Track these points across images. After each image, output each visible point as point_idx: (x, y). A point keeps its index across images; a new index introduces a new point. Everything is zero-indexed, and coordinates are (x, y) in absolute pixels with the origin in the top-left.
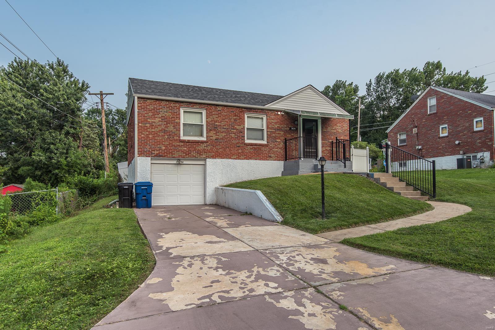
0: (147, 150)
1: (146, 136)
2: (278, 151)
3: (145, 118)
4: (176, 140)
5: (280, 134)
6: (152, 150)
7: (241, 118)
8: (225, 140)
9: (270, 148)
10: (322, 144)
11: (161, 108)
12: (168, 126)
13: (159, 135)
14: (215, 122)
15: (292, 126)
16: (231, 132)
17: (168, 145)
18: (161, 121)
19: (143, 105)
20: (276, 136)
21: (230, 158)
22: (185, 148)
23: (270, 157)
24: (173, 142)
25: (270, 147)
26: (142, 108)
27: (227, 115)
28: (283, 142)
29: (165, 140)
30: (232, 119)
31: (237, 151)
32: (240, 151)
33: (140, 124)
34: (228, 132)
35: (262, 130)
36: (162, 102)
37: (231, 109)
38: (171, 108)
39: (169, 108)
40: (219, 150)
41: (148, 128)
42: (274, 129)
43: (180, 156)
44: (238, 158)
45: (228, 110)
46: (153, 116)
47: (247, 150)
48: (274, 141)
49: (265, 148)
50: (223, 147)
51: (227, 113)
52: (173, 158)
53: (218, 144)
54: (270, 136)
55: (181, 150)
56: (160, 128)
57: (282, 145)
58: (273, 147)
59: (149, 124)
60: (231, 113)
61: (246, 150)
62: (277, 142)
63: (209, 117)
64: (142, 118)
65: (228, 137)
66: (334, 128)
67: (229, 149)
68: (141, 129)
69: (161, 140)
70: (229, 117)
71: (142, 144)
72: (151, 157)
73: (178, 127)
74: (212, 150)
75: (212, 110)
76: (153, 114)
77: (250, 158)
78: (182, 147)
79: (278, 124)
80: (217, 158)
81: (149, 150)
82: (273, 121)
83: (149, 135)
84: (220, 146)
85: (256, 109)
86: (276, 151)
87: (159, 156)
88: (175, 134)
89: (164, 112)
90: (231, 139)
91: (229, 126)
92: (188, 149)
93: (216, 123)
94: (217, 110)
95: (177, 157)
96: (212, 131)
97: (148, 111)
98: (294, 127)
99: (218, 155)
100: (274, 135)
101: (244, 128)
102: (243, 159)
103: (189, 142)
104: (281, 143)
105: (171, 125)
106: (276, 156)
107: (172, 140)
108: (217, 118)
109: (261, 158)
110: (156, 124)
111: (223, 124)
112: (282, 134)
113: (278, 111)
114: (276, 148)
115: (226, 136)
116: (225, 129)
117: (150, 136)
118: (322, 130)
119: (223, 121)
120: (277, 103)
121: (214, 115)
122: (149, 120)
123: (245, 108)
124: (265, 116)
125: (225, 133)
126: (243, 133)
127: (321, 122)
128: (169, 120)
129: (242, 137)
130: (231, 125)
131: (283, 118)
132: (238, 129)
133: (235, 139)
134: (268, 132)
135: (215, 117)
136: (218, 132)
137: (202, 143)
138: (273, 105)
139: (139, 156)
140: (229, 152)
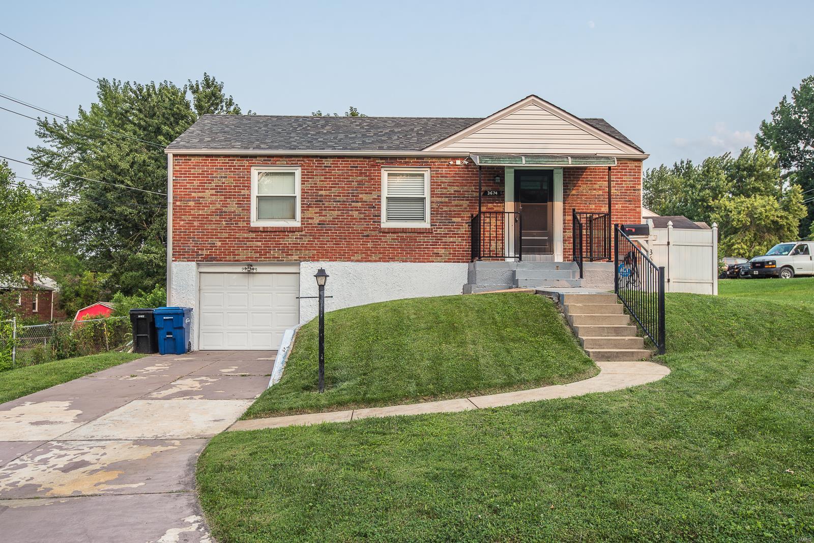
0: (189, 249)
1: (188, 223)
2: (455, 242)
3: (186, 192)
4: (242, 229)
5: (460, 206)
6: (199, 249)
7: (372, 179)
8: (337, 224)
9: (436, 237)
10: (564, 223)
11: (216, 172)
12: (228, 204)
13: (212, 221)
14: (317, 190)
15: (490, 188)
16: (351, 207)
17: (227, 238)
18: (216, 195)
19: (184, 168)
20: (450, 211)
21: (349, 260)
22: (259, 244)
23: (437, 255)
24: (236, 232)
25: (437, 234)
26: (182, 174)
27: (342, 175)
28: (467, 223)
29: (222, 229)
30: (353, 182)
31: (364, 245)
32: (370, 245)
33: (178, 203)
34: (345, 207)
35: (423, 200)
36: (217, 160)
37: (352, 161)
38: (234, 169)
39: (229, 169)
40: (324, 244)
41: (191, 209)
42: (446, 197)
43: (249, 257)
44: (366, 258)
45: (346, 164)
46: (200, 186)
47: (386, 242)
48: (445, 222)
49: (425, 237)
50: (333, 239)
51: (342, 170)
52: (236, 262)
53: (324, 233)
54: (437, 211)
56: (212, 208)
57: (465, 228)
58: (444, 234)
59: (194, 201)
60: (351, 170)
61: (382, 242)
62: (455, 223)
63: (307, 181)
64: (181, 192)
65: (345, 219)
66: (597, 186)
67: (347, 242)
68: (180, 212)
69: (215, 230)
70: (347, 178)
71: (181, 238)
72: (197, 261)
73: (246, 204)
74: (311, 244)
75: (312, 166)
76: (201, 183)
77: (391, 258)
78: (253, 241)
79: (457, 186)
80: (320, 259)
81: (193, 250)
82: (444, 180)
83: (193, 221)
84: (328, 236)
85: (406, 158)
86: (451, 242)
87: (209, 259)
88: (240, 218)
89: (221, 177)
90: (351, 222)
91: (348, 196)
92: (264, 244)
93: (321, 193)
94: (322, 167)
95: (244, 260)
96: (311, 207)
97: (193, 177)
98: (493, 190)
99: (324, 255)
100: (445, 209)
101: (378, 199)
102: (375, 261)
103: (267, 232)
104: (462, 226)
105: (233, 201)
106: (450, 254)
107: (236, 229)
108: (322, 181)
109: (417, 259)
110: (207, 201)
111: (334, 193)
112: (465, 206)
113: (455, 158)
114: (451, 237)
115: (341, 216)
116: (339, 201)
117: (196, 224)
118: (566, 192)
119: (334, 187)
120: (454, 141)
121: (316, 175)
122: (193, 194)
123: (382, 158)
124: (429, 169)
125: (338, 210)
126: (378, 208)
127: (564, 175)
128: (230, 192)
129: (376, 216)
130: (352, 193)
131: (469, 171)
132: (367, 202)
133: (360, 222)
134: (433, 202)
135: (317, 179)
136: (325, 210)
137: (290, 232)
138: (445, 146)
139: (175, 261)
140: (346, 247)
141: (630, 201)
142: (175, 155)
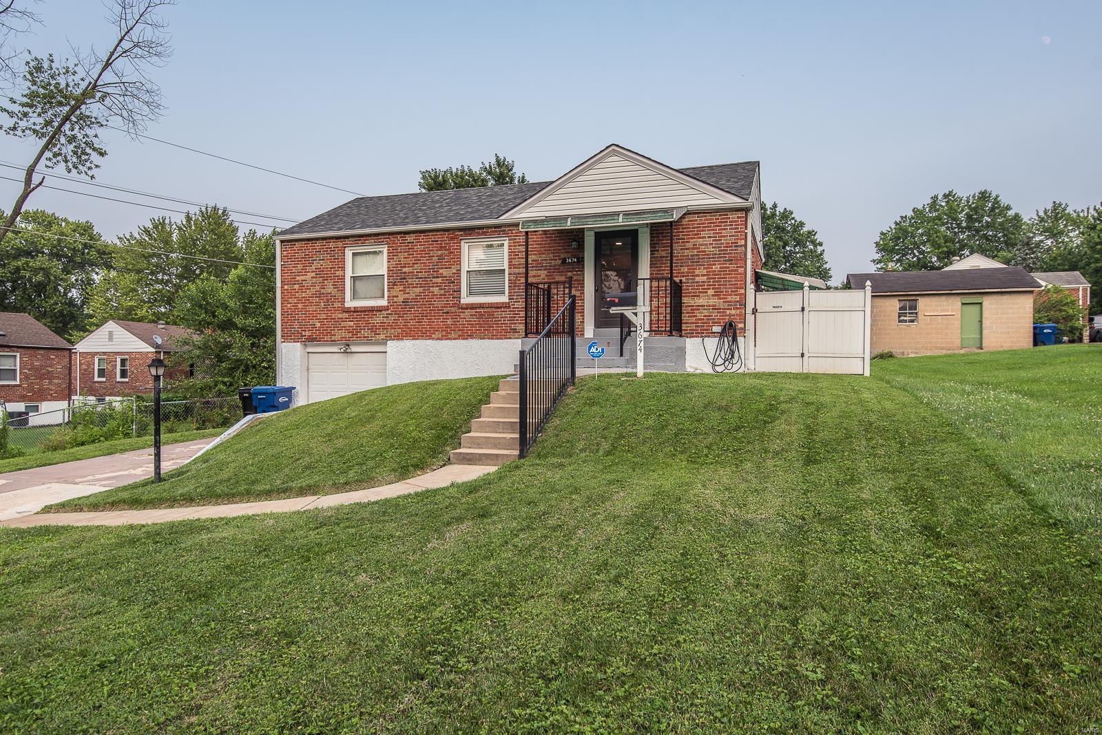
0: (295, 331)
1: (293, 306)
3: (291, 276)
4: (338, 310)
5: (538, 276)
6: (303, 331)
7: (452, 253)
8: (420, 302)
9: (513, 311)
11: (315, 254)
12: (325, 285)
13: (313, 303)
14: (402, 267)
15: (569, 255)
16: (432, 284)
17: (325, 319)
18: (316, 278)
19: (290, 253)
21: (431, 338)
22: (352, 324)
23: (515, 330)
24: (332, 313)
25: (515, 308)
26: (288, 259)
27: (424, 251)
29: (321, 311)
30: (434, 256)
31: (445, 322)
32: (449, 322)
33: (286, 287)
34: (426, 285)
35: (502, 272)
36: (316, 243)
37: (433, 235)
38: (330, 251)
39: (326, 251)
40: (408, 322)
41: (296, 292)
42: (524, 268)
43: (343, 338)
44: (446, 336)
45: (427, 238)
46: (303, 269)
47: (464, 318)
48: (523, 295)
49: (503, 311)
50: (415, 316)
51: (424, 245)
52: (333, 342)
53: (407, 311)
54: (515, 283)
55: (344, 327)
56: (313, 290)
58: (522, 308)
59: (298, 284)
60: (432, 244)
61: (461, 318)
63: (392, 259)
64: (288, 276)
65: (426, 296)
67: (428, 319)
68: (286, 295)
69: (315, 311)
70: (428, 254)
71: (288, 320)
72: (302, 342)
73: (340, 285)
74: (396, 323)
75: (397, 243)
76: (304, 266)
77: (469, 336)
78: (346, 321)
79: (534, 254)
80: (405, 338)
81: (298, 331)
83: (298, 303)
84: (411, 314)
85: (483, 228)
87: (311, 340)
88: (336, 299)
89: (320, 260)
90: (432, 298)
91: (429, 272)
92: (356, 324)
93: (404, 270)
94: (405, 243)
95: (340, 341)
96: (397, 285)
97: (297, 261)
98: (572, 257)
99: (407, 334)
101: (458, 273)
102: (455, 339)
103: (358, 311)
105: (330, 282)
107: (332, 310)
108: (406, 258)
109: (495, 335)
110: (308, 283)
111: (417, 269)
112: (543, 276)
115: (423, 293)
116: (421, 278)
117: (300, 306)
118: (654, 254)
119: (416, 263)
120: (530, 206)
121: (400, 252)
122: (298, 278)
123: (460, 229)
124: (507, 238)
125: (420, 287)
126: (457, 283)
127: (651, 234)
128: (327, 274)
129: (455, 291)
130: (433, 269)
131: (547, 237)
132: (446, 277)
133: (440, 298)
134: (511, 274)
135: (401, 256)
136: (409, 287)
137: (377, 311)
138: (520, 212)
139: (284, 342)
140: (428, 325)
141: (730, 260)
142: (282, 242)
